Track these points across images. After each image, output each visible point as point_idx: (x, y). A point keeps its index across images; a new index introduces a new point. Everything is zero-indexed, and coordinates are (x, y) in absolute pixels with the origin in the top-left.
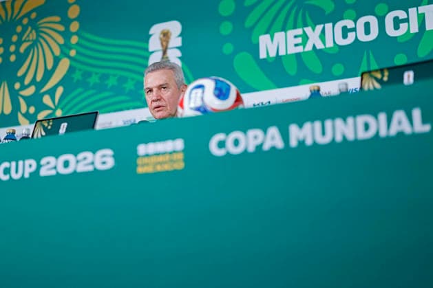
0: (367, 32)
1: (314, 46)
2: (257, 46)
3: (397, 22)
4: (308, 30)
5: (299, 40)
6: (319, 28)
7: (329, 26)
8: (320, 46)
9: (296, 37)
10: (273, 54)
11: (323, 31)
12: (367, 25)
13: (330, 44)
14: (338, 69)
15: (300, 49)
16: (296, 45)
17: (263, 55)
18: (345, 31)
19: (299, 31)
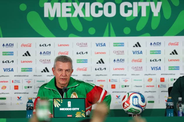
0: (110, 11)
1: (78, 15)
2: (43, 9)
3: (127, 9)
4: (75, 4)
5: (69, 10)
6: (82, 4)
7: (87, 4)
8: (82, 15)
9: (67, 7)
10: (53, 16)
11: (84, 7)
12: (110, 8)
13: (87, 15)
14: (92, 31)
15: (69, 15)
16: (67, 12)
17: (46, 15)
18: (97, 9)
19: (69, 4)
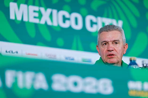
1: (46, 23)
2: (8, 8)
3: (92, 23)
4: (42, 9)
5: (37, 15)
6: (49, 10)
7: (55, 11)
8: (49, 23)
9: (35, 11)
12: (76, 19)
13: (55, 24)
15: (37, 21)
16: (35, 17)
19: (36, 8)
